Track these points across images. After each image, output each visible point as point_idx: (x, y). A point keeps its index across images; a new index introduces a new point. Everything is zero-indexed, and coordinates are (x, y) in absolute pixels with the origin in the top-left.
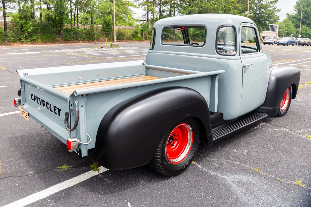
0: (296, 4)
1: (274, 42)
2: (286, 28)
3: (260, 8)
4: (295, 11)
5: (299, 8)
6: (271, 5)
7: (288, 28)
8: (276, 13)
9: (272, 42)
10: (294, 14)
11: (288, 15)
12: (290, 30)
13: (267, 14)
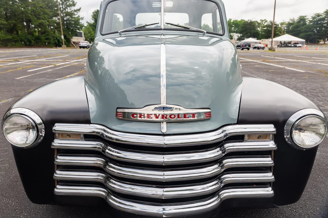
0: (92, 14)
1: (88, 46)
2: (89, 35)
3: (66, 15)
4: (93, 20)
5: (95, 17)
6: (76, 13)
7: (91, 34)
8: (81, 21)
9: (86, 46)
10: (92, 23)
11: (88, 23)
12: (92, 36)
13: (74, 21)
